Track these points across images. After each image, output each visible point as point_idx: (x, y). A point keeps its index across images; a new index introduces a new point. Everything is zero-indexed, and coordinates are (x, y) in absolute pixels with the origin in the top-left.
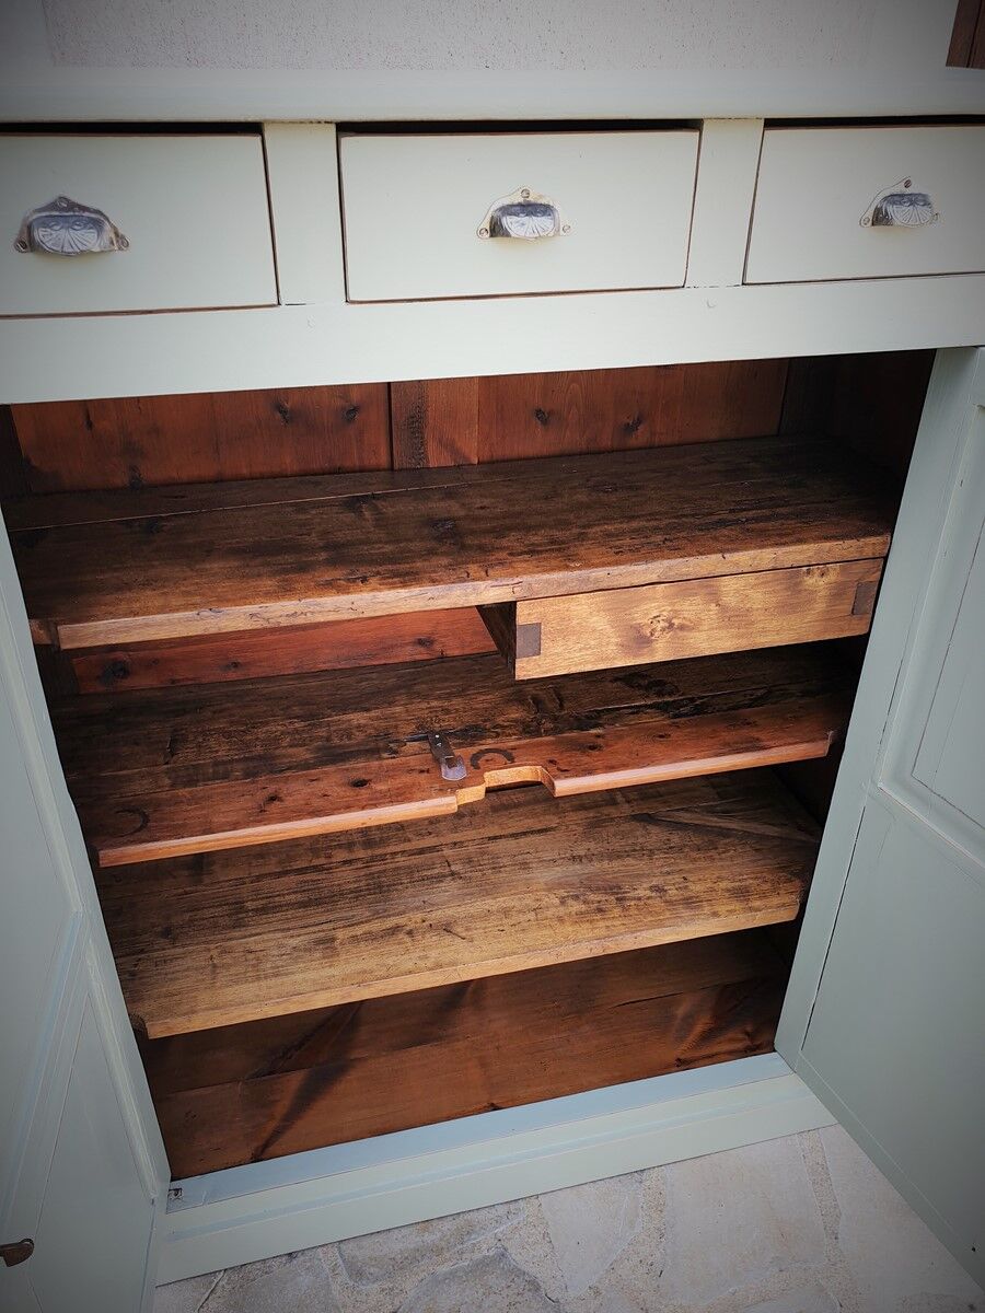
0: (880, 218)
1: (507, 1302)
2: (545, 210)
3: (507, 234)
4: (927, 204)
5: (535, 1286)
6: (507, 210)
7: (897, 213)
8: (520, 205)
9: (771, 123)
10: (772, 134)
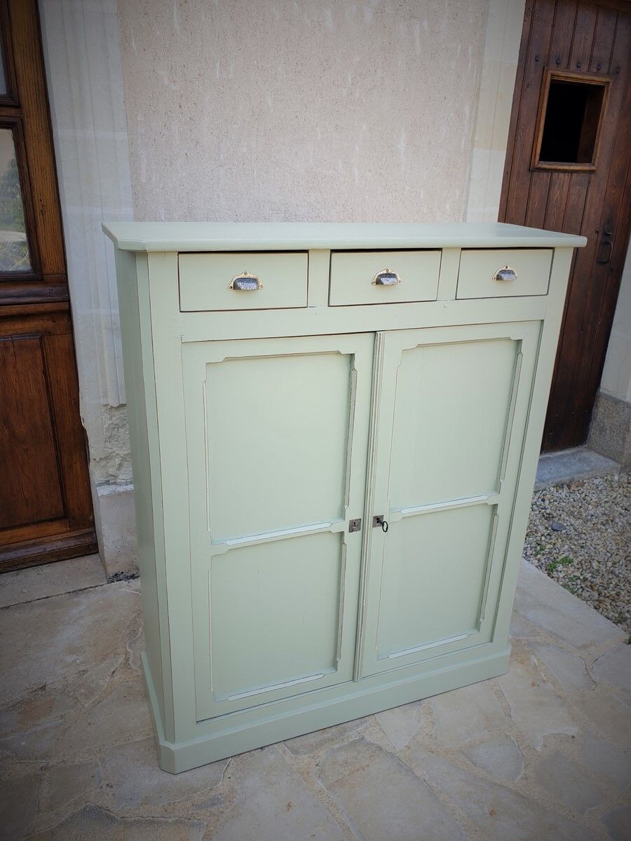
0: (499, 278)
1: (369, 755)
2: (393, 276)
3: (382, 284)
4: (514, 274)
5: (380, 748)
6: (382, 276)
7: (505, 277)
8: (386, 274)
9: (463, 249)
10: (463, 252)
